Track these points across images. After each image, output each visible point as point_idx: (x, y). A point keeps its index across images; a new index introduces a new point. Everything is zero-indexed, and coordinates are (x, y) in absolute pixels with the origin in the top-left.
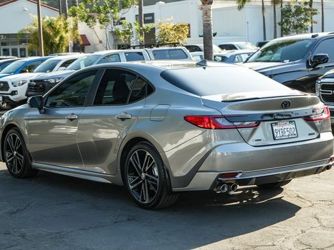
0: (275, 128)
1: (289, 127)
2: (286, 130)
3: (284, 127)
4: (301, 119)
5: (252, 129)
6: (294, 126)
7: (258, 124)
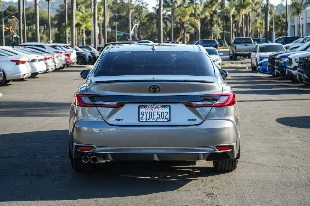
0: (141, 110)
1: (161, 111)
2: (155, 113)
3: (154, 110)
4: (181, 104)
5: (112, 109)
6: (168, 110)
7: (121, 105)
